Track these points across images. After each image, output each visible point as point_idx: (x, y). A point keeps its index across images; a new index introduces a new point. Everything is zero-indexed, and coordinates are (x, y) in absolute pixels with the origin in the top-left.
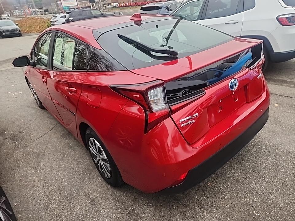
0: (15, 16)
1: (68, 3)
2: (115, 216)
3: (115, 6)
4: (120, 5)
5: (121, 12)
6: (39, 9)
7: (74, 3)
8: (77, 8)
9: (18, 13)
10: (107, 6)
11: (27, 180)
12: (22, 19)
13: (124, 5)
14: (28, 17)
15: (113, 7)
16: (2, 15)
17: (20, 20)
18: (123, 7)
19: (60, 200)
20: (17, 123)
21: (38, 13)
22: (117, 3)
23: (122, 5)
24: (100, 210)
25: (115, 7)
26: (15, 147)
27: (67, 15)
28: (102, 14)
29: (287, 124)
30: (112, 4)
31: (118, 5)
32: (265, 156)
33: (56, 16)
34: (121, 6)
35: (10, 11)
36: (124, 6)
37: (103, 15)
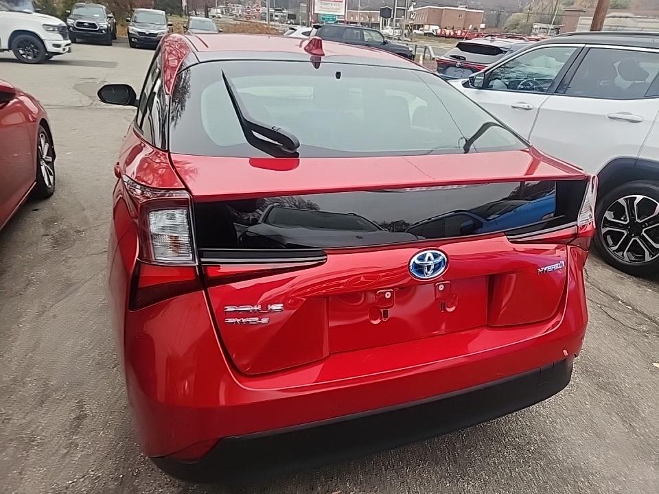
0: (232, 15)
1: (326, 6)
2: (92, 471)
3: (431, 31)
4: (443, 33)
5: (430, 48)
6: (276, 10)
7: (339, 9)
8: (351, 23)
9: (240, 11)
10: (414, 29)
11: (13, 326)
12: (239, 22)
13: (452, 33)
14: (251, 22)
15: (425, 34)
16: (212, 9)
17: (235, 25)
18: (446, 37)
19: (31, 389)
20: (87, 213)
21: (276, 18)
22: (437, 27)
23: (448, 32)
24: (78, 445)
25: (430, 35)
26: (47, 256)
27: (315, 30)
28: (385, 43)
29: (653, 427)
30: (426, 27)
31: (439, 31)
32: (529, 485)
33: (295, 30)
34: (445, 36)
35: (227, 4)
36: (450, 37)
37: (386, 45)
